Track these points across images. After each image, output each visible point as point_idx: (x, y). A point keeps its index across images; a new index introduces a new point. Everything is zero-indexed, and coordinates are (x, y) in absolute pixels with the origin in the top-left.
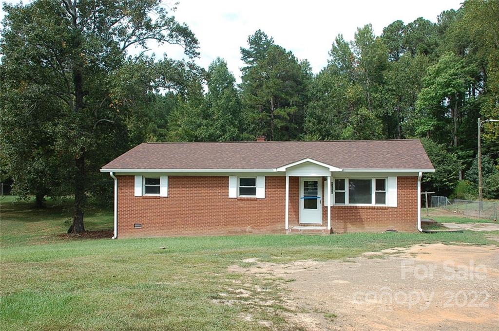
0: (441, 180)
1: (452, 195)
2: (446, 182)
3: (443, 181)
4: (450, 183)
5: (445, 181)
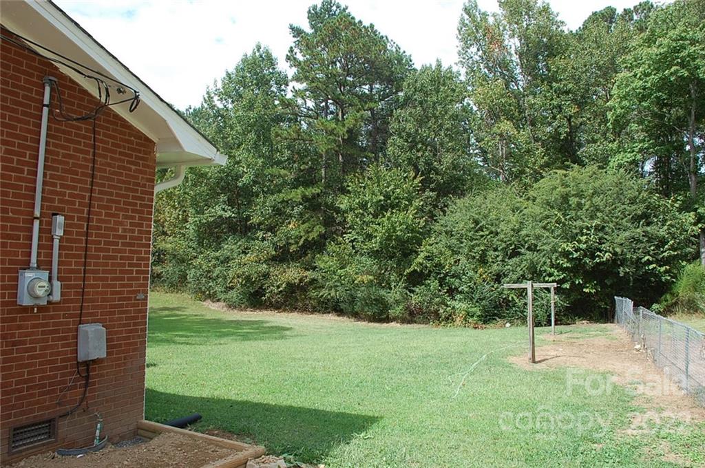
0: (639, 259)
1: (668, 296)
2: (651, 263)
3: (643, 260)
4: (660, 266)
5: (649, 263)
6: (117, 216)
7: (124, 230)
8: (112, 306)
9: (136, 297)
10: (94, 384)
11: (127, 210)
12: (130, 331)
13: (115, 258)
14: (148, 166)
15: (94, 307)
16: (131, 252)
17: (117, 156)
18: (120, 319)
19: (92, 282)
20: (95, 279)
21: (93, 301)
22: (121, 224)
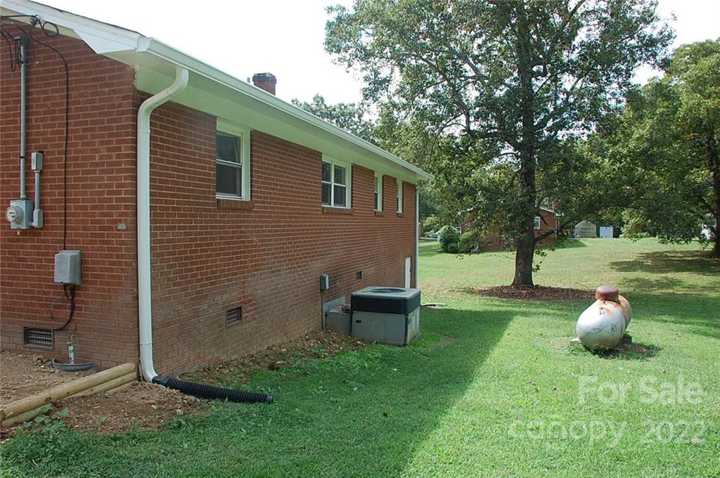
6: (92, 144)
7: (101, 157)
8: (93, 235)
9: (116, 227)
10: (80, 309)
11: (103, 136)
12: (113, 263)
13: (92, 186)
14: (124, 84)
15: (77, 235)
16: (109, 179)
17: (90, 84)
18: (102, 249)
19: (73, 211)
20: (76, 208)
21: (75, 229)
22: (97, 151)
